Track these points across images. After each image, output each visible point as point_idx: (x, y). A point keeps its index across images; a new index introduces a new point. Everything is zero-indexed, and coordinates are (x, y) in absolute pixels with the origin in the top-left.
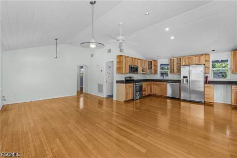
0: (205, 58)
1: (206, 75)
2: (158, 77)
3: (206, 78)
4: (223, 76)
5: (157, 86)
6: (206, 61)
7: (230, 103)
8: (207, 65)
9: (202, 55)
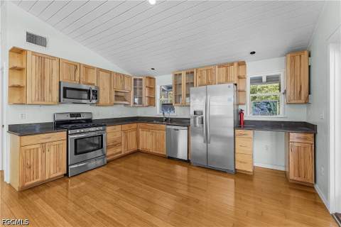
0: (238, 70)
1: (241, 107)
2: (156, 112)
3: (241, 113)
4: (270, 110)
5: (148, 133)
6: (239, 77)
7: (283, 169)
8: (241, 87)
9: (232, 64)
